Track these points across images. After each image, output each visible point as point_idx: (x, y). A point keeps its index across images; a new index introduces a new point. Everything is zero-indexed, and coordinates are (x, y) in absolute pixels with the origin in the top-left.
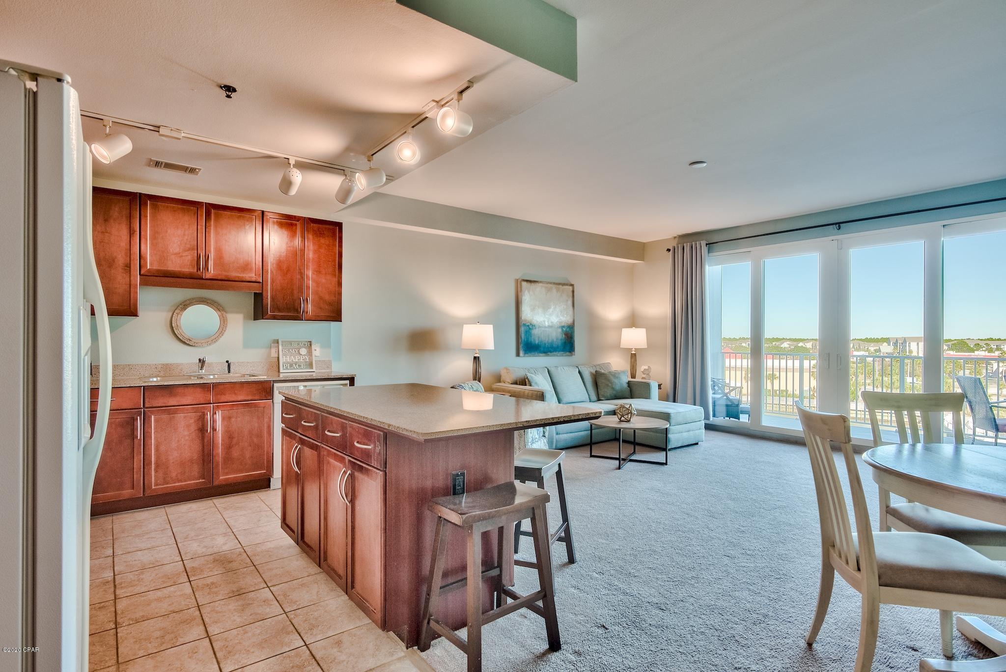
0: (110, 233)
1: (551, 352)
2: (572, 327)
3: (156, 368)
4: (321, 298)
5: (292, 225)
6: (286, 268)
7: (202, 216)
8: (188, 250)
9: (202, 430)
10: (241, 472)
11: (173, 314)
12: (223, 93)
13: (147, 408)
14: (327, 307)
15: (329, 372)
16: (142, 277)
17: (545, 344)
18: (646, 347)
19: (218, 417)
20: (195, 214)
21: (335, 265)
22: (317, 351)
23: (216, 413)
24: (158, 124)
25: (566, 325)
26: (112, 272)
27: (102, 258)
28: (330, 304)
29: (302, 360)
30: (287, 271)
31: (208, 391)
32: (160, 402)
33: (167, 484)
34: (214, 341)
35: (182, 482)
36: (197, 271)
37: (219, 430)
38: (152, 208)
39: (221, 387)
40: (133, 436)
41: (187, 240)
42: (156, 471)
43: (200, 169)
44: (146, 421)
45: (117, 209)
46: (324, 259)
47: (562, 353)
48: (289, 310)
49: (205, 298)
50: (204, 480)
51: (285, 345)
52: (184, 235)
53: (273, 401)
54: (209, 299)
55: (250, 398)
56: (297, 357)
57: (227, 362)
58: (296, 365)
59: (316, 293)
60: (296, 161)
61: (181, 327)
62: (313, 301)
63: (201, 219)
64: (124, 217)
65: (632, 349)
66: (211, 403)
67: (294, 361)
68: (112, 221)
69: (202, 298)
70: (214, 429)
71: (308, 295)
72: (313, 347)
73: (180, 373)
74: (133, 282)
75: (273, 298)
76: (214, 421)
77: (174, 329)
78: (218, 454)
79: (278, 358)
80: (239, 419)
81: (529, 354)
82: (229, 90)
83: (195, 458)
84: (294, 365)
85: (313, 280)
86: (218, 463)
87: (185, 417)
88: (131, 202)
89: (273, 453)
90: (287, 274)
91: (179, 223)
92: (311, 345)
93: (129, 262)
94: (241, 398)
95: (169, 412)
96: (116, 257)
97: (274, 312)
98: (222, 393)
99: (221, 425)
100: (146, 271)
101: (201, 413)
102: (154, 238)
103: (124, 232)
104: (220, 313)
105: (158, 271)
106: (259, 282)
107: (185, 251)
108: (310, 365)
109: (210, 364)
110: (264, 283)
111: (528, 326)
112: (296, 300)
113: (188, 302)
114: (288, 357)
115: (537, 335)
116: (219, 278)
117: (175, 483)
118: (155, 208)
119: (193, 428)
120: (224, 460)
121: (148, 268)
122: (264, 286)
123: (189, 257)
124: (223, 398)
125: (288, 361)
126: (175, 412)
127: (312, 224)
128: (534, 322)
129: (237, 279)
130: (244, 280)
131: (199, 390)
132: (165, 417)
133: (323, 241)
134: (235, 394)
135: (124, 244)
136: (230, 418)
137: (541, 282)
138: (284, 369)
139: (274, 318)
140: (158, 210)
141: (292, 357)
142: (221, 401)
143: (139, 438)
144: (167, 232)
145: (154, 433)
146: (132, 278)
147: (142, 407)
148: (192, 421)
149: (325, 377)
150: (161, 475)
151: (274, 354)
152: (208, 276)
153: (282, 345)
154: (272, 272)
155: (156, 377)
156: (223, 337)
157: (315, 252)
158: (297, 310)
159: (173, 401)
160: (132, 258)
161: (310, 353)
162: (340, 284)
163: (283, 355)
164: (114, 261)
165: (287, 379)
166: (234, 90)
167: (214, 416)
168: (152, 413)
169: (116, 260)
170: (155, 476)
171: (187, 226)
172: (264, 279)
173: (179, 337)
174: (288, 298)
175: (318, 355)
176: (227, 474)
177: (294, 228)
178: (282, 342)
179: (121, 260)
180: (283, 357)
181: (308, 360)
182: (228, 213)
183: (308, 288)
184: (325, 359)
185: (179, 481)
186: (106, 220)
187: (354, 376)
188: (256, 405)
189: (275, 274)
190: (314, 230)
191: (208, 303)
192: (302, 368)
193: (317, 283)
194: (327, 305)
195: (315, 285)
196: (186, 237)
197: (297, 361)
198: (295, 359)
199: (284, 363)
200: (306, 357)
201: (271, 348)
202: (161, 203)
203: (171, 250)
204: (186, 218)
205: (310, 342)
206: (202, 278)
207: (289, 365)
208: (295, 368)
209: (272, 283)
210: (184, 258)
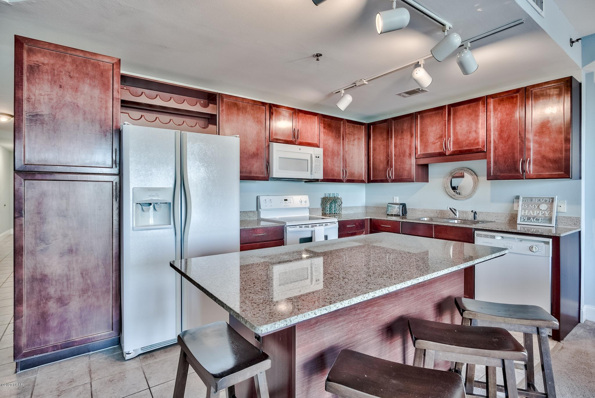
0: (404, 139)
3: (437, 212)
4: (544, 157)
5: (512, 98)
6: (507, 136)
7: (446, 114)
8: (438, 139)
11: (445, 179)
14: (551, 165)
16: (416, 159)
20: (442, 115)
26: (404, 159)
28: (556, 161)
29: (540, 215)
30: (508, 138)
31: (431, 229)
34: (469, 196)
38: (420, 118)
39: (439, 227)
45: (406, 125)
48: (510, 171)
49: (463, 168)
51: (525, 201)
52: (436, 129)
56: (535, 211)
57: (473, 211)
58: (533, 218)
59: (537, 153)
61: (449, 188)
62: (535, 161)
63: (445, 116)
64: (409, 128)
67: (532, 215)
68: (404, 132)
69: (461, 168)
71: (529, 156)
72: (556, 203)
74: (412, 163)
75: (495, 163)
77: (446, 188)
82: (318, 55)
84: (532, 218)
85: (536, 142)
88: (411, 119)
90: (508, 141)
91: (435, 123)
92: (553, 201)
94: (451, 237)
96: (406, 150)
97: (496, 174)
98: (440, 232)
100: (418, 156)
102: (421, 136)
103: (409, 136)
104: (472, 177)
105: (423, 155)
106: (485, 152)
107: (437, 139)
112: (517, 162)
114: (527, 211)
116: (456, 153)
118: (422, 118)
121: (419, 154)
122: (487, 154)
125: (526, 214)
127: (533, 91)
129: (468, 152)
130: (473, 152)
131: (426, 227)
135: (409, 143)
139: (496, 178)
141: (531, 211)
144: (427, 130)
146: (412, 161)
147: (400, 232)
151: (516, 208)
152: (449, 153)
153: (523, 201)
154: (494, 141)
156: (475, 194)
158: (518, 171)
159: (414, 232)
160: (412, 150)
161: (551, 210)
162: (568, 140)
163: (522, 209)
164: (405, 153)
169: (406, 152)
171: (437, 124)
172: (489, 149)
173: (449, 194)
174: (509, 161)
175: (564, 211)
177: (515, 100)
178: (523, 198)
179: (408, 151)
180: (521, 211)
181: (547, 215)
182: (462, 107)
183: (529, 149)
186: (402, 132)
189: (497, 142)
191: (465, 170)
192: (540, 221)
193: (540, 144)
194: (552, 163)
195: (537, 146)
196: (437, 131)
197: (535, 215)
198: (534, 214)
199: (522, 216)
200: (546, 212)
201: (513, 203)
202: (424, 114)
203: (430, 141)
204: (437, 119)
205: (553, 198)
206: (446, 155)
207: (526, 218)
208: (533, 221)
209: (495, 151)
210: (436, 144)
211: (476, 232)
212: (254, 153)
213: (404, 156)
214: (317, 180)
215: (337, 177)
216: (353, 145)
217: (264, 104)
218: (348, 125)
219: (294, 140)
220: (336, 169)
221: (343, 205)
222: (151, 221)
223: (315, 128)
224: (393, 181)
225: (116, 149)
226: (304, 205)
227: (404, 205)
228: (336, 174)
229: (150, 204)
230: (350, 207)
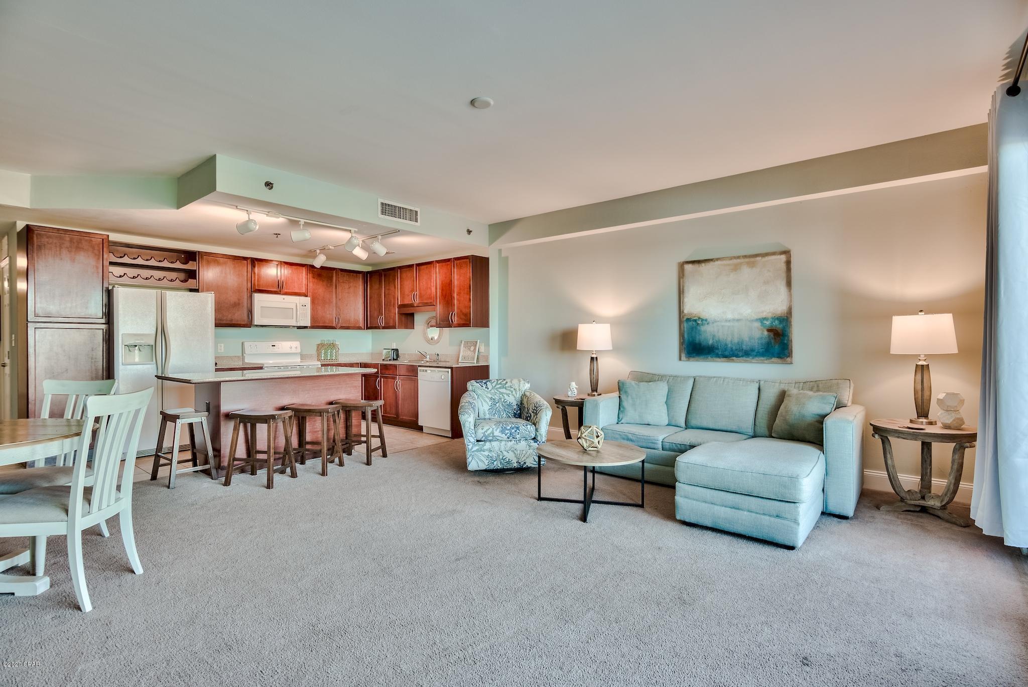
1: (737, 356)
2: (786, 319)
5: (447, 265)
10: (408, 416)
14: (464, 317)
17: (726, 345)
18: (957, 352)
19: (400, 383)
20: (412, 272)
21: (468, 288)
22: (481, 349)
25: (770, 315)
28: (466, 315)
29: (470, 355)
30: (446, 296)
31: (396, 368)
33: (386, 414)
34: (437, 342)
36: (413, 303)
37: (400, 391)
38: (400, 273)
44: (380, 381)
45: (391, 276)
46: (462, 284)
50: (396, 416)
55: (410, 374)
56: (468, 352)
57: (438, 354)
59: (458, 308)
62: (457, 314)
63: (414, 274)
65: (919, 355)
67: (467, 355)
68: (390, 283)
71: (455, 309)
72: (478, 345)
74: (395, 312)
78: (400, 404)
80: (407, 386)
84: (466, 358)
86: (400, 409)
88: (395, 272)
91: (408, 278)
94: (406, 374)
96: (391, 299)
97: (440, 323)
98: (402, 371)
102: (401, 287)
106: (434, 305)
107: (409, 292)
111: (695, 321)
112: (449, 314)
113: (429, 319)
114: (465, 352)
116: (420, 305)
122: (436, 307)
125: (464, 355)
127: (457, 261)
128: (704, 315)
130: (428, 304)
133: (461, 271)
138: (461, 360)
144: (404, 283)
148: (392, 384)
156: (442, 339)
157: (458, 280)
158: (449, 321)
159: (388, 374)
161: (475, 350)
162: (471, 300)
164: (391, 302)
170: (383, 409)
171: (411, 279)
172: (436, 303)
173: (426, 339)
174: (446, 313)
183: (455, 305)
184: (486, 355)
185: (390, 413)
188: (413, 379)
190: (457, 265)
192: (470, 360)
195: (458, 302)
196: (410, 284)
200: (473, 352)
202: (402, 269)
203: (405, 293)
205: (477, 342)
206: (414, 307)
209: (439, 305)
210: (409, 296)
211: (419, 368)
212: (235, 303)
213: (390, 305)
214: (305, 327)
215: (328, 324)
216: (348, 293)
217: (245, 259)
218: (341, 274)
219: (278, 290)
220: (328, 316)
221: (340, 352)
222: (137, 360)
223: (303, 279)
224: (384, 328)
225: (106, 304)
226: (294, 351)
227: (397, 350)
228: (327, 322)
229: (136, 346)
230: (352, 354)
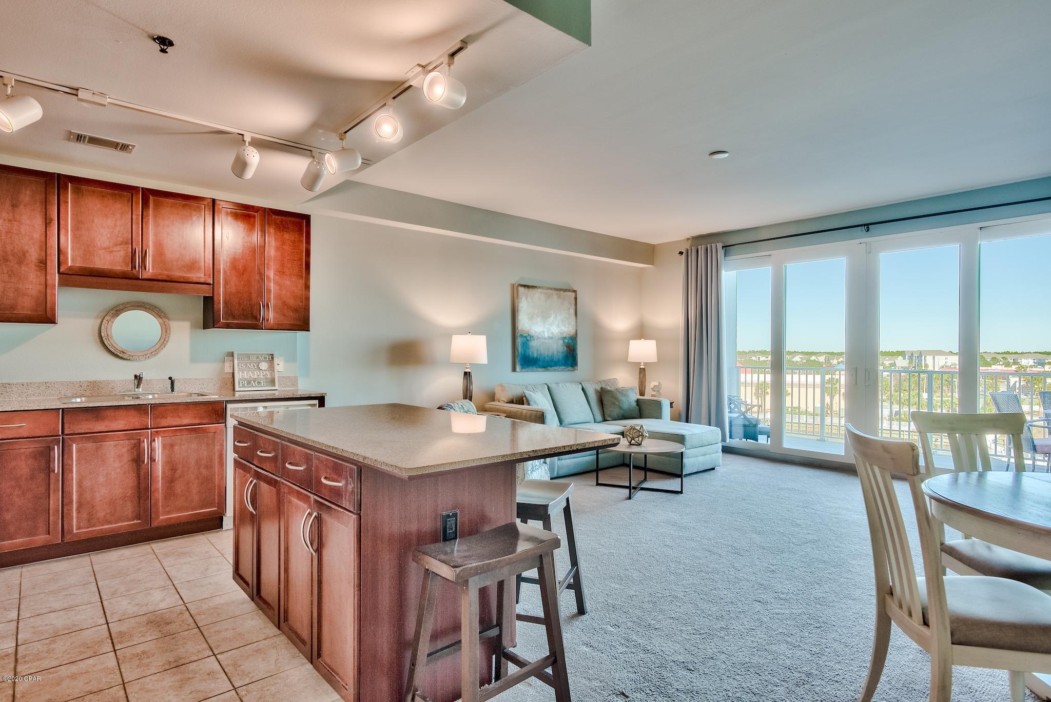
0: (20, 222)
1: (551, 366)
2: (574, 338)
3: (81, 386)
4: (284, 303)
5: (249, 216)
6: (242, 268)
7: (137, 203)
8: (120, 245)
9: (137, 460)
10: (186, 509)
11: (102, 321)
12: (156, 47)
13: (67, 435)
14: (291, 314)
15: (295, 390)
16: (62, 276)
17: (545, 358)
18: (656, 361)
19: (158, 444)
20: (128, 201)
21: (301, 265)
22: (280, 365)
23: (154, 440)
24: (76, 85)
25: (567, 336)
26: (23, 268)
27: (9, 253)
28: (296, 310)
29: (261, 377)
30: (243, 271)
31: (145, 414)
32: (84, 427)
33: (94, 526)
34: (153, 353)
35: (112, 524)
36: (132, 270)
37: (158, 461)
38: (73, 192)
39: (160, 409)
40: (49, 470)
41: (119, 232)
42: (78, 511)
43: (134, 146)
44: (66, 452)
46: (289, 258)
47: (564, 367)
48: (246, 317)
49: (143, 303)
50: (140, 521)
51: (242, 359)
52: (115, 225)
53: (226, 425)
54: (147, 304)
55: (197, 421)
56: (255, 372)
57: (170, 378)
58: (254, 382)
59: (278, 297)
60: (252, 138)
61: (112, 338)
62: (275, 307)
63: (137, 207)
64: (38, 203)
65: (641, 363)
66: (149, 429)
67: (252, 377)
68: (22, 207)
69: (139, 302)
70: (152, 460)
71: (269, 299)
72: (276, 361)
73: (112, 392)
74: (49, 282)
75: (225, 303)
76: (152, 450)
77: (104, 339)
78: (157, 490)
79: (233, 374)
80: (183, 447)
81: (527, 369)
82: (164, 43)
83: (129, 494)
84: (252, 382)
85: (276, 283)
86: (157, 500)
87: (115, 446)
88: (46, 184)
89: (226, 487)
90: (243, 274)
91: (109, 211)
92: (273, 358)
93: (44, 257)
94: (186, 421)
95: (95, 440)
96: (28, 251)
97: (228, 319)
98: (163, 417)
99: (162, 454)
100: (66, 269)
101: (136, 441)
102: (76, 228)
103: (38, 221)
104: (161, 320)
105: (81, 268)
106: (211, 284)
107: (116, 245)
108: (273, 382)
109: (149, 382)
110: (215, 285)
111: (526, 337)
112: (255, 305)
113: (121, 307)
114: (245, 372)
115: (537, 348)
116: (160, 278)
117: (103, 525)
118: (77, 191)
119: (126, 457)
120: (165, 496)
121: (70, 265)
122: (215, 288)
123: (122, 253)
124: (164, 422)
125: (246, 377)
126: (104, 439)
127: (273, 216)
128: (532, 333)
129: (182, 280)
130: (191, 280)
131: (133, 413)
132: (90, 445)
133: (287, 236)
134: (179, 416)
135: (38, 235)
136: (172, 446)
137: (540, 287)
138: (240, 387)
139: (228, 326)
140: (82, 195)
141: (250, 373)
142: (161, 426)
143: (56, 472)
144: (93, 221)
145: (76, 465)
146: (48, 277)
147: (60, 433)
148: (125, 450)
149: (289, 397)
150: (85, 516)
151: (228, 369)
152: (145, 276)
153: (238, 359)
154: (225, 272)
155: (80, 397)
156: (164, 349)
157: (277, 249)
158: (256, 318)
159: (100, 426)
160: (48, 252)
161: (272, 368)
162: (307, 287)
163: (239, 370)
164: (24, 254)
165: (243, 399)
166: (171, 44)
167: (153, 444)
168: (74, 441)
169: (27, 255)
170: (77, 517)
171: (118, 216)
172: (215, 281)
173: (110, 349)
174: (245, 303)
175: (282, 370)
176: (169, 513)
177: (252, 220)
178: (238, 355)
179: (34, 254)
180: (238, 373)
181: (269, 376)
182: (172, 201)
183: (269, 291)
184: (290, 375)
185: (110, 523)
186: (14, 206)
187: (323, 395)
188: (204, 431)
189: (228, 274)
190: (276, 223)
191: (146, 308)
192: (262, 385)
193: (280, 286)
194: (293, 312)
195: (277, 288)
196: (118, 229)
197: (256, 377)
198: (254, 375)
199: (240, 379)
200: (267, 372)
201: (224, 362)
202: (83, 187)
203: (99, 243)
204: (118, 206)
205: (272, 355)
206: (139, 279)
207: (246, 382)
208: (254, 385)
209: (225, 285)
210: (115, 253)
211: (229, 406)
213: (20, 262)
